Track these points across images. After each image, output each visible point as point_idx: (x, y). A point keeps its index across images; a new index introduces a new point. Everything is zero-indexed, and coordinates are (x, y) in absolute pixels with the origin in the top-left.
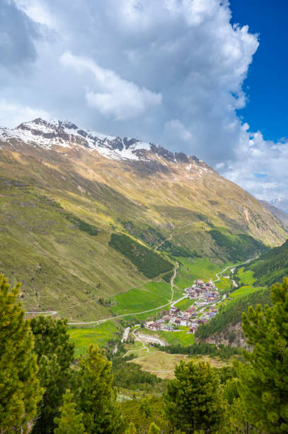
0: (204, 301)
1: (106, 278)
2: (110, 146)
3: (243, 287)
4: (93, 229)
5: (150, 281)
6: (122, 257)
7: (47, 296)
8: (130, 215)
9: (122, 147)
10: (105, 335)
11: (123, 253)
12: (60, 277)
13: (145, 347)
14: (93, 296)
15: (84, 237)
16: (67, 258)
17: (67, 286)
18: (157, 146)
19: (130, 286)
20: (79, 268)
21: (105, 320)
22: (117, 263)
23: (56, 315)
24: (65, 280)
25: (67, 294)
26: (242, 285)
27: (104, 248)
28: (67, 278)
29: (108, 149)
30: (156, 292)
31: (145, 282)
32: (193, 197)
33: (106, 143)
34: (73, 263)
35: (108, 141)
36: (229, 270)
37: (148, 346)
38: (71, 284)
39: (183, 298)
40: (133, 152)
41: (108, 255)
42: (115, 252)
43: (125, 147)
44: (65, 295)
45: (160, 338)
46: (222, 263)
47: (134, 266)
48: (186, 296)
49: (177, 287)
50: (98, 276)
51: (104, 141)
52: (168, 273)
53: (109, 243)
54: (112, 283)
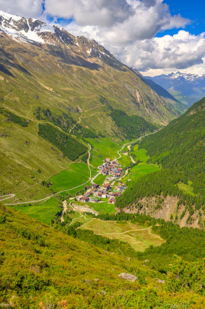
0: (113, 176)
1: (43, 164)
2: (16, 27)
3: (140, 164)
4: (23, 121)
5: (73, 162)
6: (51, 145)
7: (4, 183)
8: (45, 100)
9: (28, 29)
10: (52, 209)
11: (51, 141)
12: (9, 166)
13: (82, 216)
14: (37, 179)
15: (18, 129)
16: (11, 149)
17: (17, 173)
18: (61, 29)
19: (60, 168)
20: (22, 157)
21: (49, 197)
22: (47, 150)
23: (14, 197)
24: (13, 168)
25: (18, 179)
26: (139, 162)
27: (35, 138)
28: (15, 167)
29: (14, 30)
30: (78, 171)
31: (70, 164)
32: (94, 81)
33: (12, 23)
34: (16, 154)
35: (14, 22)
36: (126, 147)
37: (84, 215)
38: (19, 171)
39: (98, 175)
40: (39, 34)
41: (40, 144)
42: (44, 140)
43: (30, 28)
44: (17, 181)
45: (90, 208)
46: (121, 141)
47: (60, 151)
48: (100, 173)
49: (92, 166)
50: (36, 163)
51: (9, 21)
52: (84, 154)
53: (39, 133)
54: (47, 167)
